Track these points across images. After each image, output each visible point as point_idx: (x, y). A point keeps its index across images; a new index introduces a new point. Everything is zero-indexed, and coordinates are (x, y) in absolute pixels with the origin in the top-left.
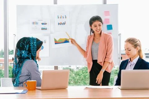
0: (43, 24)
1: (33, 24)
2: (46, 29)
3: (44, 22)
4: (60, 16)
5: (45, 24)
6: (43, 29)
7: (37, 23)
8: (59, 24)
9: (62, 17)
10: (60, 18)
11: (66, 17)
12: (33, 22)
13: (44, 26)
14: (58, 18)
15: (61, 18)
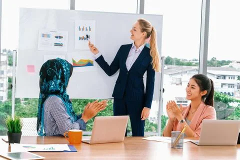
0: (57, 37)
1: (43, 37)
2: (61, 45)
3: (59, 35)
4: (81, 28)
5: (60, 37)
6: (56, 45)
7: (48, 36)
8: (80, 38)
9: (85, 29)
10: (81, 30)
11: (90, 30)
12: (43, 35)
13: (58, 41)
14: (80, 29)
15: (83, 30)
